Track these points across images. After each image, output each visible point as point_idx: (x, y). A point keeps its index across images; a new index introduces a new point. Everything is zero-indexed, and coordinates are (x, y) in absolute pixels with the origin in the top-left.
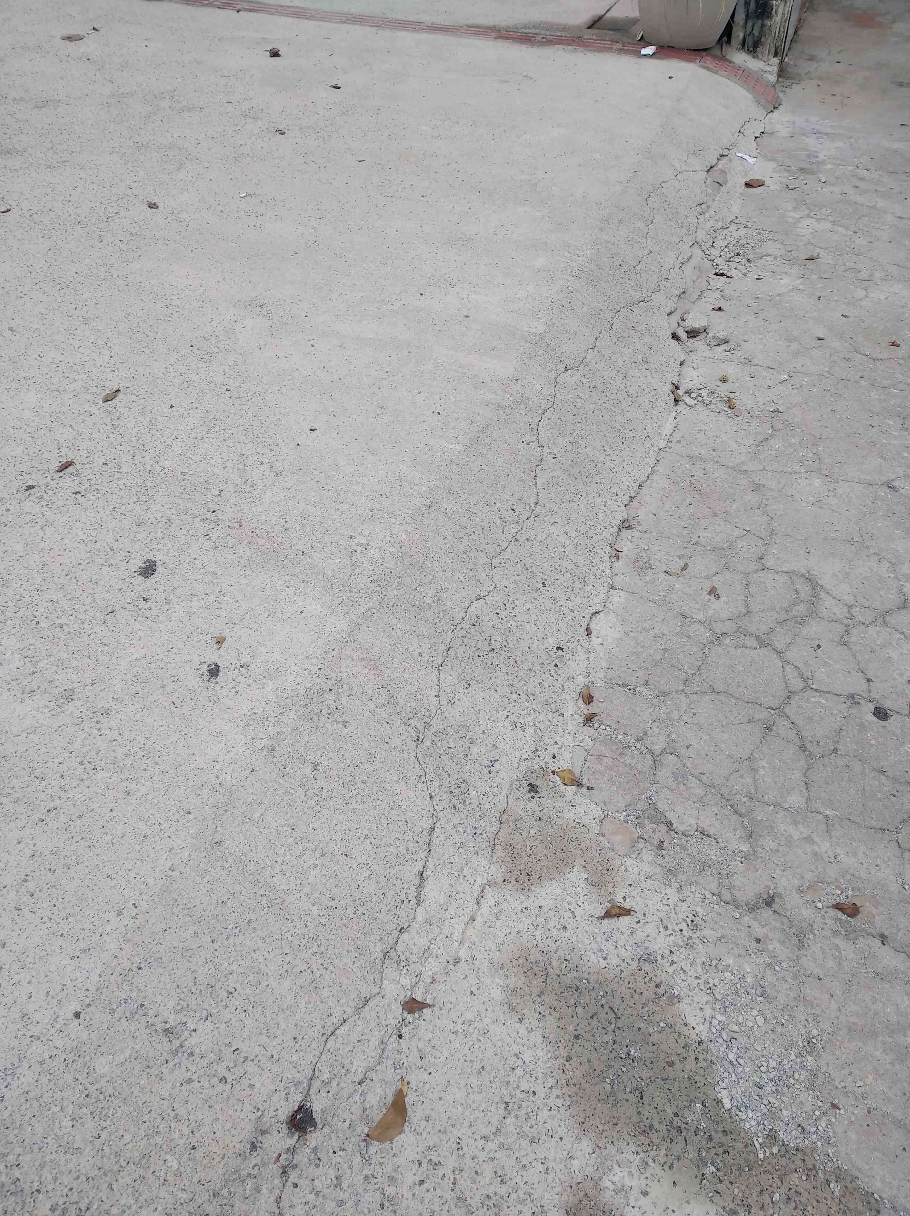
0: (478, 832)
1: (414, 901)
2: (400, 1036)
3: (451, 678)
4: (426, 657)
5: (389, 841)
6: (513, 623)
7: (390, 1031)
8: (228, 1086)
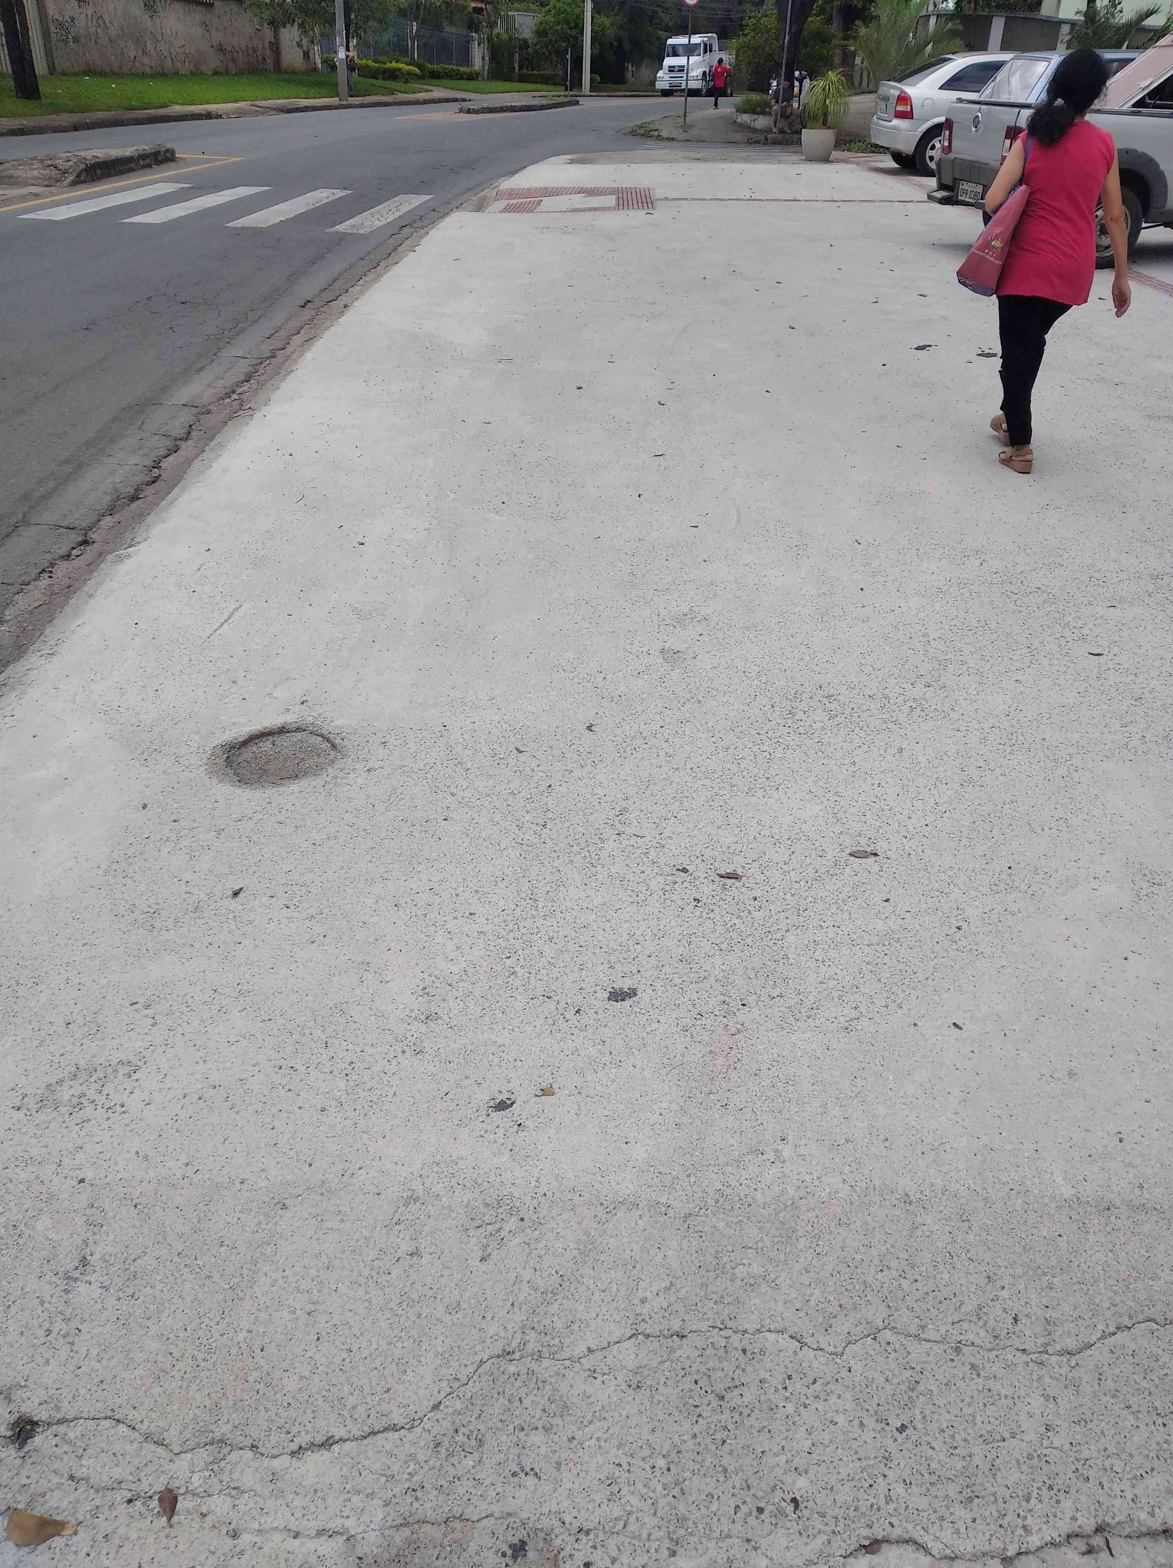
0: (419, 1494)
1: (294, 1447)
2: (130, 1501)
3: (632, 1356)
4: (645, 1309)
5: (355, 1380)
6: (790, 1408)
7: (133, 1487)
8: (43, 1340)
